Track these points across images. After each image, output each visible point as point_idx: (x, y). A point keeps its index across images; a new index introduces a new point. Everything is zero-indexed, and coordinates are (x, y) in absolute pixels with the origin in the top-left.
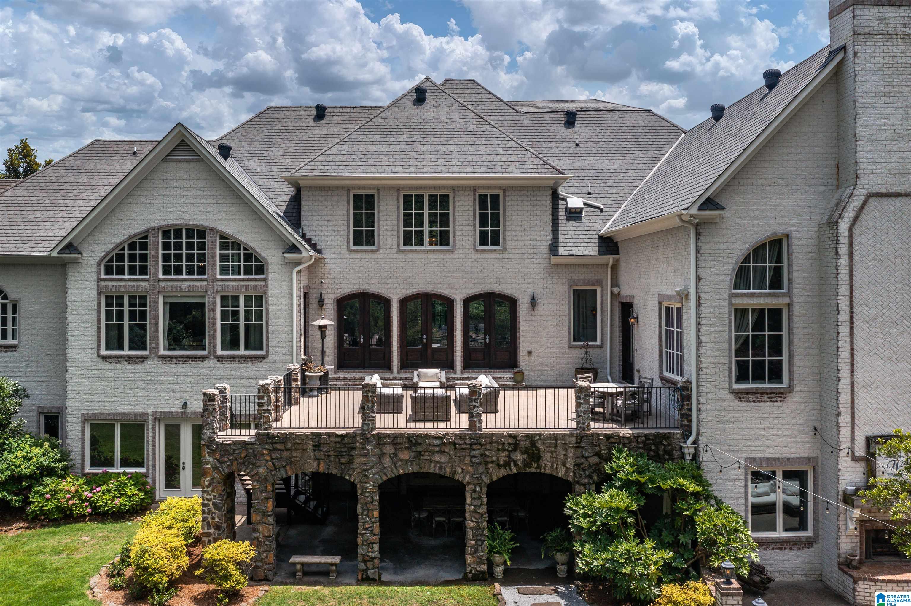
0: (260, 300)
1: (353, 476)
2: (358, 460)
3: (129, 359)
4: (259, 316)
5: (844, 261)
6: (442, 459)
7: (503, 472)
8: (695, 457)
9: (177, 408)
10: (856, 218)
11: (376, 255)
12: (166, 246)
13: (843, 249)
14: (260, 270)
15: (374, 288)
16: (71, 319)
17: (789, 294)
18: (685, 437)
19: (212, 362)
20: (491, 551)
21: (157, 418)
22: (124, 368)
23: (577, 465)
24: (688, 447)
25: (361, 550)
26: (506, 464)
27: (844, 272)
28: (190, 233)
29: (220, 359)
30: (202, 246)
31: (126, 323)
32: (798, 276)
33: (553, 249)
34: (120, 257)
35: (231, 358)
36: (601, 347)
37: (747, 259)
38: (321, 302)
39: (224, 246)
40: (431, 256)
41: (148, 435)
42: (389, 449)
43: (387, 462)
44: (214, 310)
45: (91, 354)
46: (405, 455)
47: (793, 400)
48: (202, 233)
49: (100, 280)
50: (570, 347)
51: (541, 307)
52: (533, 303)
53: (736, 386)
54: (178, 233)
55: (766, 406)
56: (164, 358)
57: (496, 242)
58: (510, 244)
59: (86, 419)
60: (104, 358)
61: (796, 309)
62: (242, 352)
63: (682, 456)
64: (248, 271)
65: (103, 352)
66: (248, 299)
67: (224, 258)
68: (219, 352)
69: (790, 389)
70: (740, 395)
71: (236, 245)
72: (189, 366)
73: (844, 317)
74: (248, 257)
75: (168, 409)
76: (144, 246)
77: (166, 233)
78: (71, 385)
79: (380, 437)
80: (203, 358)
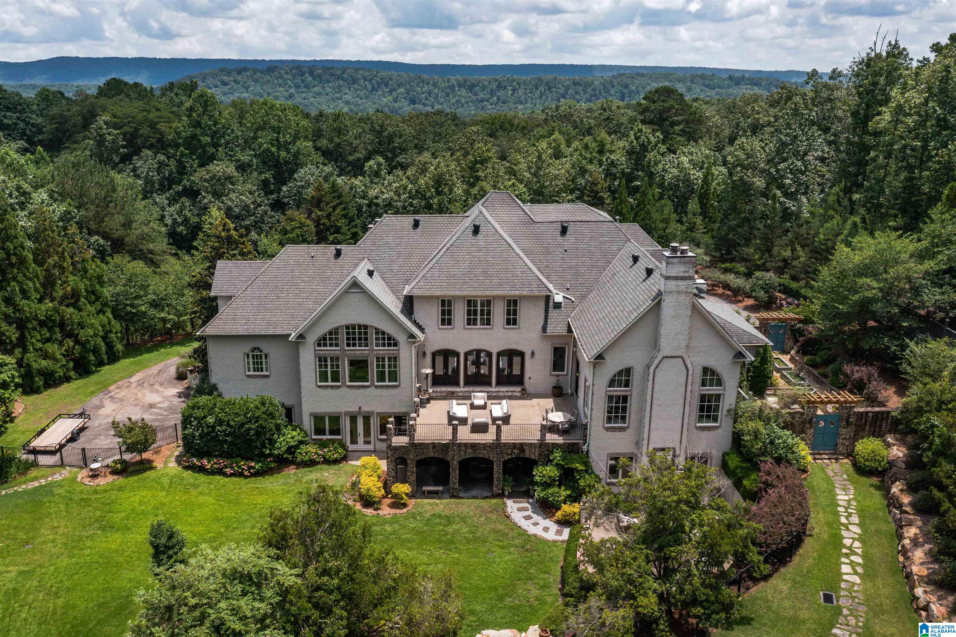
0: (395, 359)
1: (449, 458)
2: (450, 453)
3: (332, 387)
4: (395, 367)
5: (650, 383)
6: (485, 452)
7: (509, 457)
8: (588, 452)
9: (356, 409)
10: (657, 366)
11: (453, 331)
12: (348, 333)
13: (651, 378)
14: (395, 345)
15: (451, 347)
16: (302, 368)
17: (631, 391)
18: (584, 444)
19: (372, 389)
20: (504, 485)
21: (346, 413)
22: (329, 391)
23: (540, 454)
24: (585, 448)
25: (451, 486)
26: (511, 454)
27: (650, 387)
28: (360, 326)
29: (377, 387)
30: (366, 333)
31: (329, 369)
32: (635, 384)
33: (544, 329)
34: (325, 339)
35: (382, 387)
36: (567, 375)
37: (615, 376)
38: (424, 354)
39: (377, 333)
40: (481, 331)
41: (342, 422)
42: (463, 448)
43: (462, 453)
44: (373, 364)
45: (313, 385)
46: (470, 451)
47: (629, 431)
48: (366, 327)
49: (315, 350)
50: (551, 375)
51: (537, 356)
52: (533, 353)
53: (606, 425)
54: (353, 327)
55: (618, 434)
56: (349, 387)
57: (515, 323)
58: (522, 325)
59: (311, 415)
60: (320, 387)
61: (633, 396)
62: (387, 383)
63: (582, 452)
64: (389, 345)
65: (319, 384)
66: (389, 358)
67: (377, 339)
68: (376, 384)
69: (628, 427)
70: (607, 429)
71: (383, 333)
72: (362, 390)
73: (648, 404)
74: (389, 339)
75: (351, 410)
76: (337, 333)
77: (347, 327)
78: (303, 399)
79: (460, 444)
80: (368, 387)
